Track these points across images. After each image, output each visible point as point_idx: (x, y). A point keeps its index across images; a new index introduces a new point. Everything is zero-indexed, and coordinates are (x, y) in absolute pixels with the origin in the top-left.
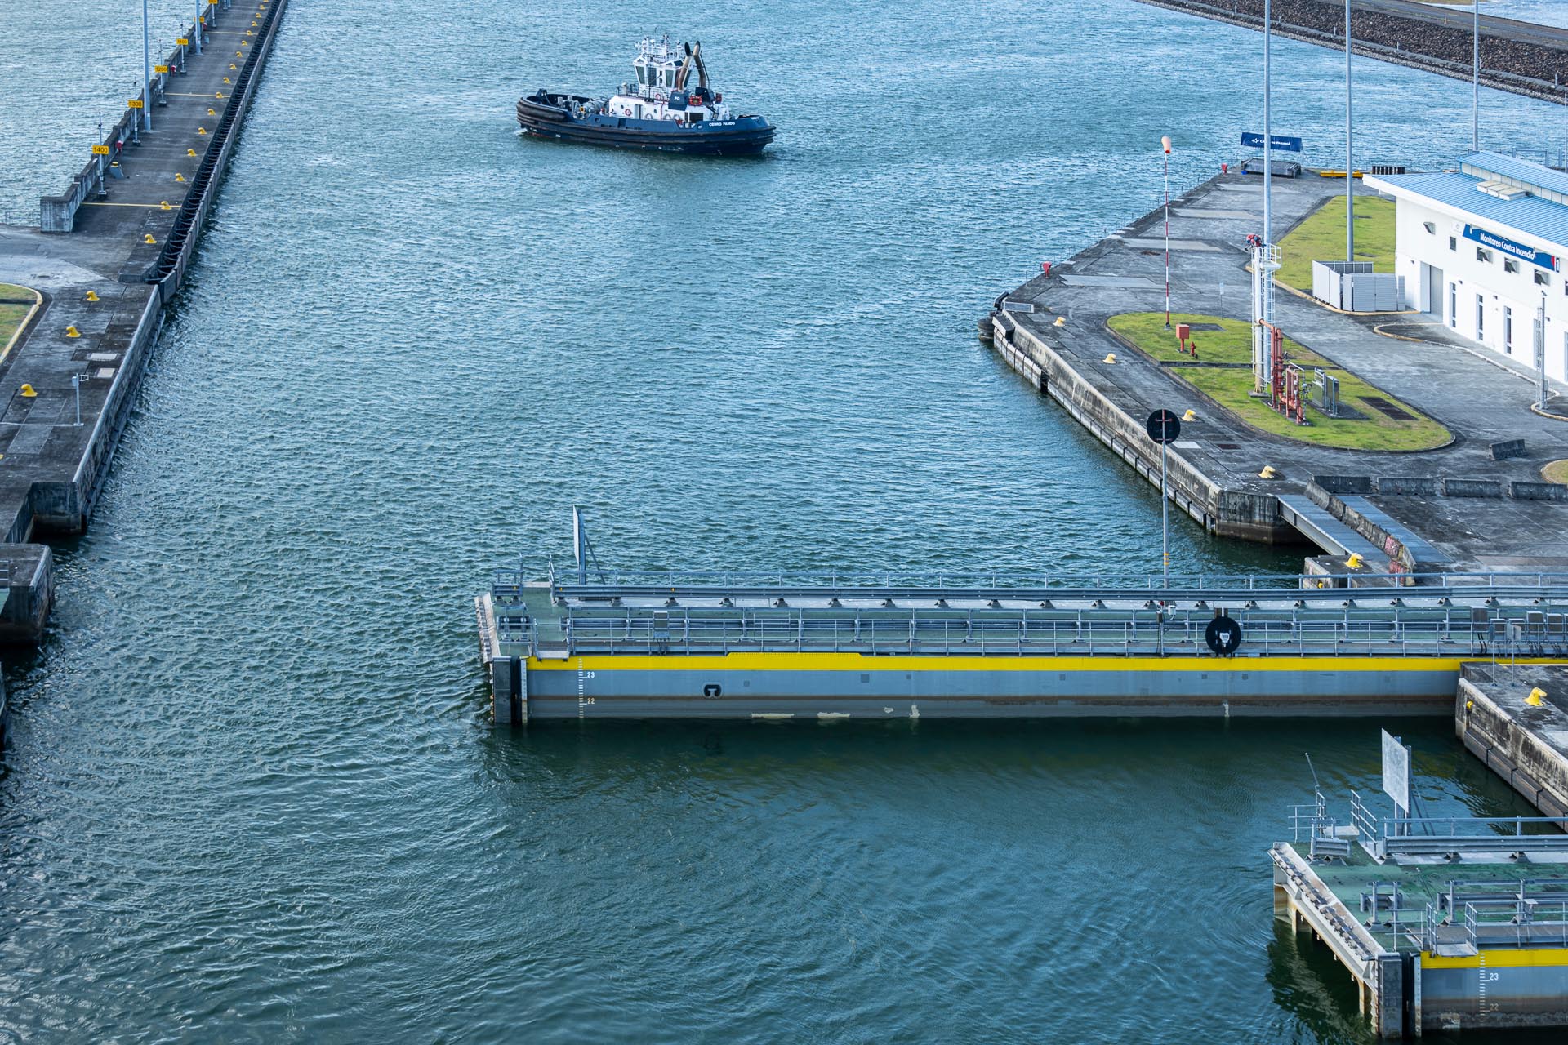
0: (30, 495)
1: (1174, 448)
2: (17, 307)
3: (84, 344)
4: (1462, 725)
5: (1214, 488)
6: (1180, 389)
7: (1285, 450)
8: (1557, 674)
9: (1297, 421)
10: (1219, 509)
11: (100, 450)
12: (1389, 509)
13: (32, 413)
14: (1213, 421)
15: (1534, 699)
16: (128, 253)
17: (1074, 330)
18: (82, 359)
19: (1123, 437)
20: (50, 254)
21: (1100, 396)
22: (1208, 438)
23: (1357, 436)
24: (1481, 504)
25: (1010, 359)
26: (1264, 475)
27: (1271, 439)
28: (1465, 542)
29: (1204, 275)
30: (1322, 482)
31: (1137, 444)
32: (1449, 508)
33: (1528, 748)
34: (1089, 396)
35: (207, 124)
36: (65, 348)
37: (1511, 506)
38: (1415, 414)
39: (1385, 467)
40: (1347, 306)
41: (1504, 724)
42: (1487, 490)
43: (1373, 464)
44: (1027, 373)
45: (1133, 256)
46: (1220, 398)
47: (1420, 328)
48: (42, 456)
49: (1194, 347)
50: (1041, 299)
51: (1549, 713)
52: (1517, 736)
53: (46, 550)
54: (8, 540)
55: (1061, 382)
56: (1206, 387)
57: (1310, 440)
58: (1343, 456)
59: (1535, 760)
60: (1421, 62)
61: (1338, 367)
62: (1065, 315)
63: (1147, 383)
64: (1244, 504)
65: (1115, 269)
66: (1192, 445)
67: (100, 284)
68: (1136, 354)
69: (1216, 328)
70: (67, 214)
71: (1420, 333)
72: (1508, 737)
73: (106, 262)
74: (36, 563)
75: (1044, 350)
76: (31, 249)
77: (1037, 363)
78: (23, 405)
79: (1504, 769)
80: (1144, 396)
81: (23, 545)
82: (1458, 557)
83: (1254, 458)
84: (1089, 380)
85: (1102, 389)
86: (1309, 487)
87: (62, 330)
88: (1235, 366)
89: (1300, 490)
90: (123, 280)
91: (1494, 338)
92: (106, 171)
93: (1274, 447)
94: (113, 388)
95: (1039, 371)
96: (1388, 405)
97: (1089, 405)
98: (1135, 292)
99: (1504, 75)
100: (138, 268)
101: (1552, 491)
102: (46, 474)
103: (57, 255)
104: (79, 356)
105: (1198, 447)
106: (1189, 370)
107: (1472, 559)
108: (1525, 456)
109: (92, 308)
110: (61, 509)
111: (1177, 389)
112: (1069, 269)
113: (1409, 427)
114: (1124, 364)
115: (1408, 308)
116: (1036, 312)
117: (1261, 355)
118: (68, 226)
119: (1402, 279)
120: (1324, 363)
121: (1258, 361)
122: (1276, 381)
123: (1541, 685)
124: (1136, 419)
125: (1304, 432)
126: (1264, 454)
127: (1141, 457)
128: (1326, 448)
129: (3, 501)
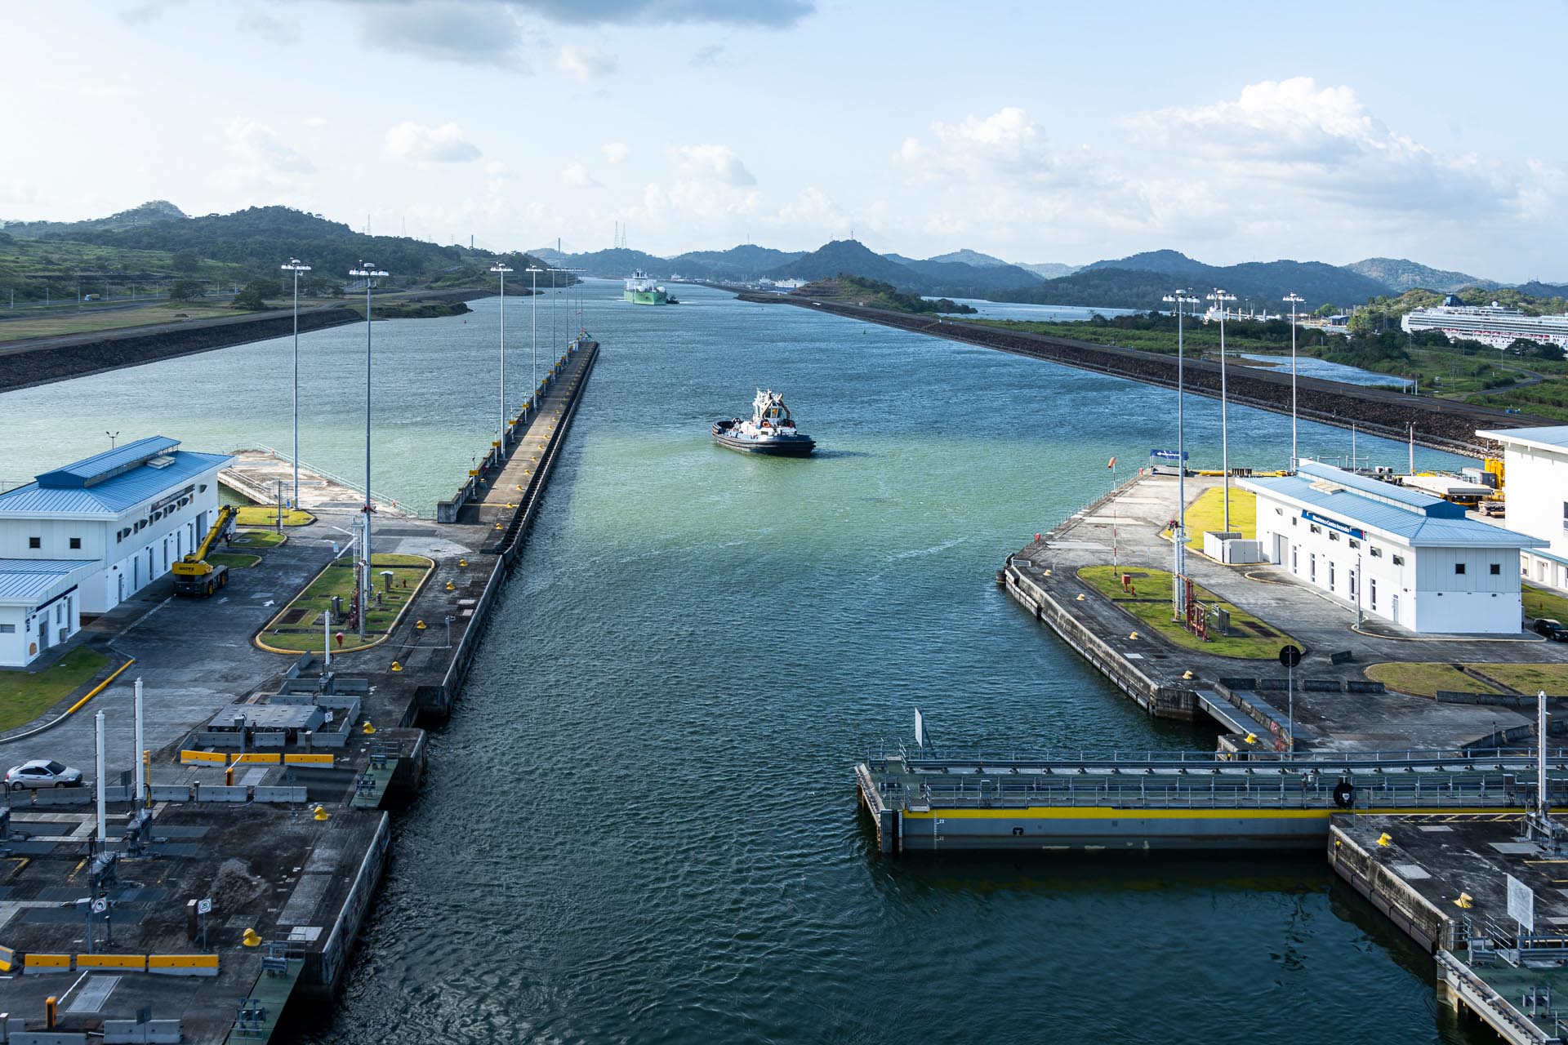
0: (416, 694)
1: (1126, 658)
2: (420, 570)
3: (456, 593)
4: (1333, 857)
5: (1154, 686)
6: (1126, 617)
7: (1197, 659)
8: (1397, 822)
9: (1203, 639)
10: (1157, 700)
11: (461, 663)
12: (1269, 700)
13: (422, 640)
14: (1149, 639)
15: (1383, 840)
16: (487, 535)
17: (1057, 578)
18: (455, 604)
19: (1092, 650)
20: (442, 536)
21: (1076, 622)
22: (1148, 651)
23: (1243, 648)
24: (1328, 697)
25: (1017, 596)
26: (1185, 676)
27: (1187, 652)
28: (1322, 724)
29: (1134, 540)
30: (1225, 682)
31: (1101, 655)
33: (1382, 877)
34: (1068, 622)
35: (536, 454)
36: (445, 597)
37: (1347, 697)
38: (1278, 633)
39: (1263, 670)
40: (1227, 560)
41: (1365, 859)
42: (1332, 686)
43: (1255, 668)
44: (1028, 605)
45: (1090, 528)
46: (1152, 623)
47: (1274, 574)
48: (426, 668)
49: (1133, 589)
50: (1034, 557)
51: (1394, 851)
52: (1375, 868)
53: (422, 732)
54: (400, 726)
55: (1050, 612)
56: (1143, 616)
57: (1213, 652)
58: (1235, 663)
59: (1388, 885)
60: (1252, 402)
61: (1225, 601)
62: (1051, 568)
63: (1105, 614)
64: (1174, 697)
65: (1079, 537)
66: (1137, 656)
67: (469, 555)
68: (1097, 594)
69: (1145, 575)
70: (453, 512)
71: (1274, 578)
72: (1367, 868)
73: (474, 541)
74: (416, 741)
75: (1038, 592)
76: (430, 533)
77: (1034, 600)
78: (417, 634)
79: (1365, 890)
80: (1104, 622)
81: (409, 729)
82: (1319, 735)
83: (1178, 665)
84: (1069, 612)
85: (1077, 618)
86: (1216, 686)
87: (444, 585)
88: (1160, 601)
89: (1210, 687)
90: (482, 552)
91: (1322, 581)
92: (477, 485)
93: (1190, 656)
94: (471, 623)
95: (1036, 605)
96: (1260, 627)
97: (1070, 629)
98: (1093, 552)
100: (492, 544)
101: (1372, 687)
102: (426, 680)
103: (446, 537)
104: (453, 601)
105: (1141, 657)
106: (1131, 604)
107: (1327, 736)
108: (1353, 661)
109: (463, 571)
110: (435, 702)
111: (1124, 617)
112: (1051, 538)
113: (1275, 642)
114: (1090, 601)
115: (1265, 561)
116: (1032, 566)
117: (1176, 596)
118: (454, 519)
119: (1261, 543)
120: (1216, 599)
121: (1177, 600)
122: (1189, 613)
123: (1386, 830)
124: (1100, 638)
125: (1209, 647)
126: (1184, 662)
127: (1104, 663)
128: (1224, 657)
129: (399, 699)
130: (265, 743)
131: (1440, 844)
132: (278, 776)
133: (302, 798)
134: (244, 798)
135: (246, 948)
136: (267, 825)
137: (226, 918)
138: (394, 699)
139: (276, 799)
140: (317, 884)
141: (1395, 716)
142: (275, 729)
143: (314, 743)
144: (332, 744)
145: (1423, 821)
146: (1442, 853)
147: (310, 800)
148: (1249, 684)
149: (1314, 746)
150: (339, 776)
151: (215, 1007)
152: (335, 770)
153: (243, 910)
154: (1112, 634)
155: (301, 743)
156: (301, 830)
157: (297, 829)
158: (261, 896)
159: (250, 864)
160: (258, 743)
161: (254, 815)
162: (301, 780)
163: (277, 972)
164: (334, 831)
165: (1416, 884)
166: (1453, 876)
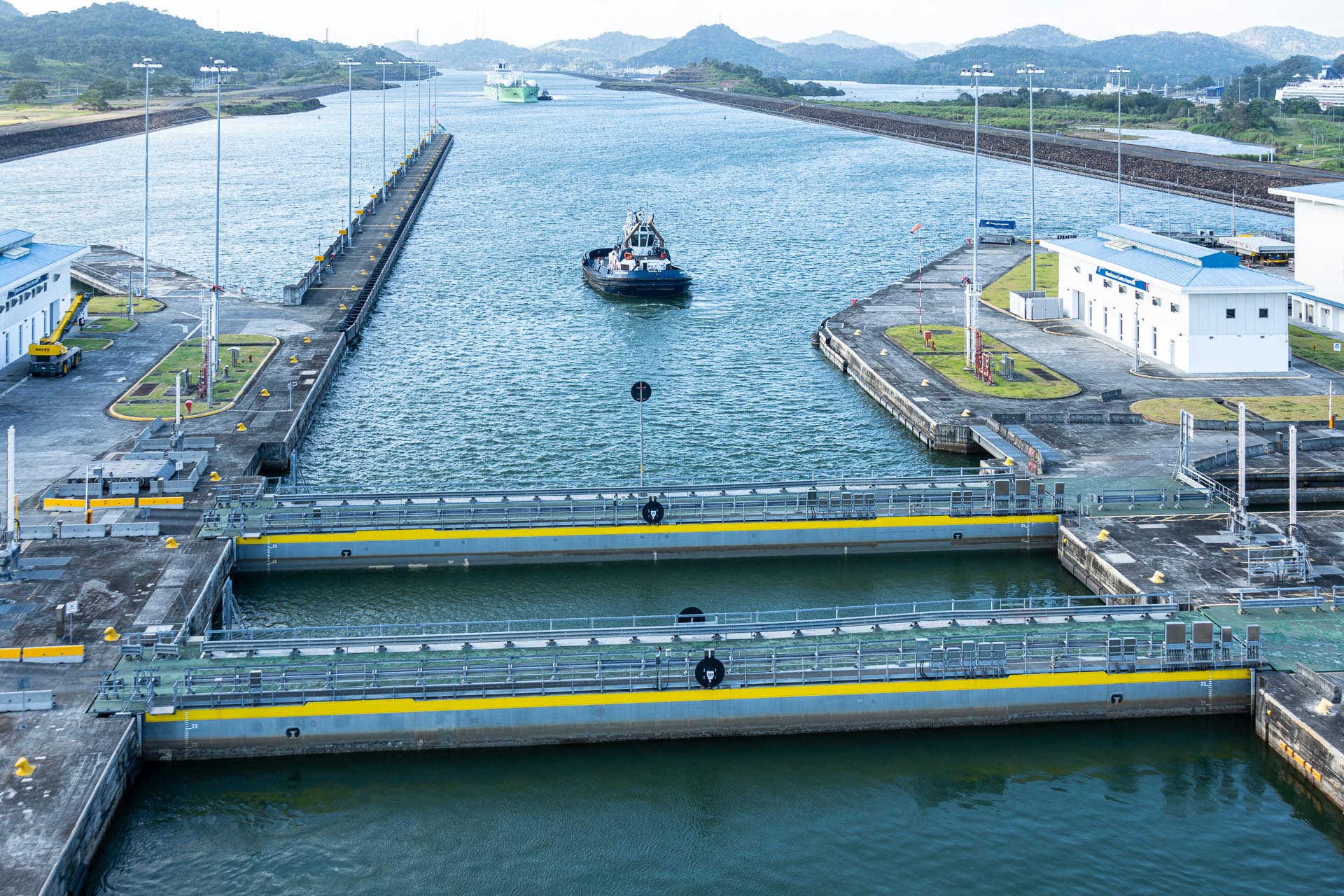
0: (259, 449)
1: (913, 401)
2: (265, 347)
3: (299, 366)
4: (1060, 552)
5: (933, 423)
7: (978, 400)
8: (1119, 522)
9: (988, 383)
10: (936, 435)
11: (302, 424)
12: (1035, 431)
13: (266, 405)
14: (939, 386)
15: (1102, 536)
16: (330, 315)
17: (865, 337)
18: (297, 374)
19: (886, 397)
20: (287, 318)
21: (875, 374)
22: (934, 395)
23: (1023, 390)
24: (1090, 427)
25: (828, 355)
26: (964, 414)
27: (972, 395)
28: (1077, 449)
29: (948, 303)
30: (997, 417)
31: (894, 400)
32: (1070, 430)
33: (1095, 564)
34: (869, 374)
35: (383, 242)
36: (289, 369)
37: (1108, 427)
38: (1059, 377)
39: (1036, 408)
40: (1029, 317)
41: (1083, 551)
42: (1095, 419)
43: (1030, 406)
44: (836, 362)
45: (907, 293)
46: (945, 372)
47: (1071, 328)
48: (269, 428)
50: (848, 320)
51: (1110, 544)
52: (1090, 557)
53: (264, 478)
55: (854, 366)
56: (938, 366)
57: (994, 394)
58: (1013, 402)
59: (1098, 570)
60: (1099, 174)
61: (1017, 351)
62: (861, 328)
63: (903, 365)
64: (950, 432)
65: (895, 301)
66: (925, 399)
67: (312, 333)
68: (900, 349)
69: (949, 332)
70: (299, 295)
71: (1070, 331)
72: (1085, 558)
73: (317, 321)
74: (258, 486)
75: (846, 349)
76: (275, 315)
77: (842, 356)
78: (262, 401)
80: (900, 372)
81: (252, 477)
82: (1072, 457)
83: (960, 405)
84: (870, 365)
85: (876, 370)
86: (989, 421)
87: (288, 359)
88: (953, 354)
89: (983, 423)
90: (325, 330)
91: (1113, 332)
92: (323, 271)
93: (972, 399)
94: (312, 390)
95: (842, 361)
96: (1045, 372)
97: (869, 379)
98: (904, 314)
99: (1148, 179)
100: (334, 323)
101: (1133, 418)
102: (269, 438)
103: (291, 318)
104: (295, 373)
105: (928, 401)
106: (930, 357)
107: (1079, 458)
108: (1123, 398)
109: (306, 346)
110: (276, 457)
111: (921, 368)
112: (868, 302)
113: (1054, 385)
114: (892, 355)
115: (1065, 316)
116: (845, 328)
117: (969, 347)
118: (299, 302)
119: (1062, 300)
120: (1010, 350)
121: (968, 351)
122: (977, 361)
123: (1108, 528)
124: (894, 386)
125: (992, 390)
126: (966, 403)
127: (895, 407)
128: (1004, 398)
129: (243, 453)
130: (121, 492)
131: (1153, 538)
132: (133, 517)
133: (155, 532)
134: (103, 534)
135: (107, 642)
136: (124, 553)
137: (90, 622)
138: (238, 454)
139: (131, 534)
140: (169, 595)
141: (1146, 441)
142: (130, 479)
143: (166, 490)
144: (182, 490)
145: (1142, 521)
146: (1152, 545)
147: (161, 534)
148: (1020, 419)
149: (1065, 466)
150: (188, 515)
151: (82, 683)
152: (184, 510)
153: (104, 616)
154: (904, 382)
155: (154, 489)
156: (155, 557)
157: (150, 555)
158: (119, 606)
159: (109, 582)
160: (114, 492)
161: (112, 547)
162: (151, 518)
163: (134, 657)
164: (184, 556)
165: (1122, 568)
166: (1155, 560)
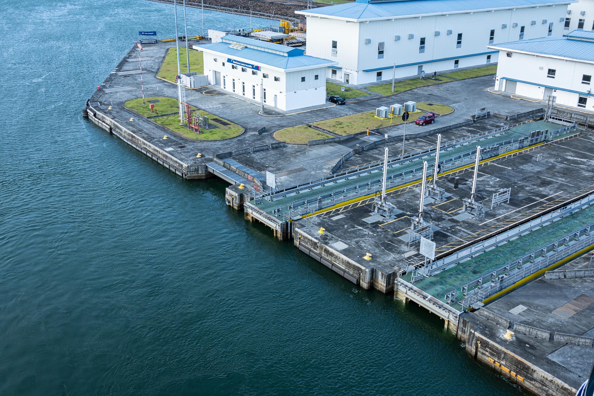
1: (166, 151)
4: (297, 242)
5: (185, 165)
7: (199, 144)
8: (321, 218)
9: (198, 133)
10: (189, 172)
12: (240, 161)
14: (173, 138)
15: (321, 231)
17: (115, 110)
19: (145, 148)
21: (134, 135)
22: (175, 145)
23: (217, 134)
24: (265, 154)
25: (97, 123)
26: (198, 156)
27: (193, 141)
29: (146, 82)
31: (151, 150)
32: (257, 157)
33: (327, 251)
34: (129, 134)
37: (273, 152)
38: (229, 123)
39: (231, 145)
40: (193, 87)
41: (316, 243)
42: (264, 148)
43: (227, 144)
44: (104, 128)
45: (122, 78)
46: (171, 128)
47: (216, 91)
50: (100, 100)
51: (328, 236)
52: (321, 248)
55: (117, 130)
56: (165, 125)
57: (205, 139)
58: (217, 143)
59: (330, 255)
62: (110, 104)
63: (147, 127)
64: (196, 169)
65: (118, 84)
66: (171, 149)
68: (138, 116)
69: (158, 101)
72: (318, 247)
75: (108, 120)
77: (107, 124)
79: (318, 258)
80: (148, 132)
83: (192, 150)
84: (128, 129)
85: (134, 132)
86: (215, 159)
88: (170, 115)
89: (211, 160)
91: (239, 91)
93: (195, 144)
95: (108, 126)
96: (220, 120)
98: (128, 92)
105: (173, 149)
106: (157, 119)
108: (266, 131)
111: (157, 127)
112: (104, 87)
113: (230, 128)
114: (136, 120)
115: (209, 84)
116: (101, 105)
124: (149, 142)
125: (201, 137)
126: (194, 147)
127: (154, 155)
128: (211, 141)
131: (344, 226)
141: (295, 158)
145: (331, 214)
146: (346, 231)
148: (230, 155)
154: (154, 138)
165: (343, 252)
166: (356, 242)
